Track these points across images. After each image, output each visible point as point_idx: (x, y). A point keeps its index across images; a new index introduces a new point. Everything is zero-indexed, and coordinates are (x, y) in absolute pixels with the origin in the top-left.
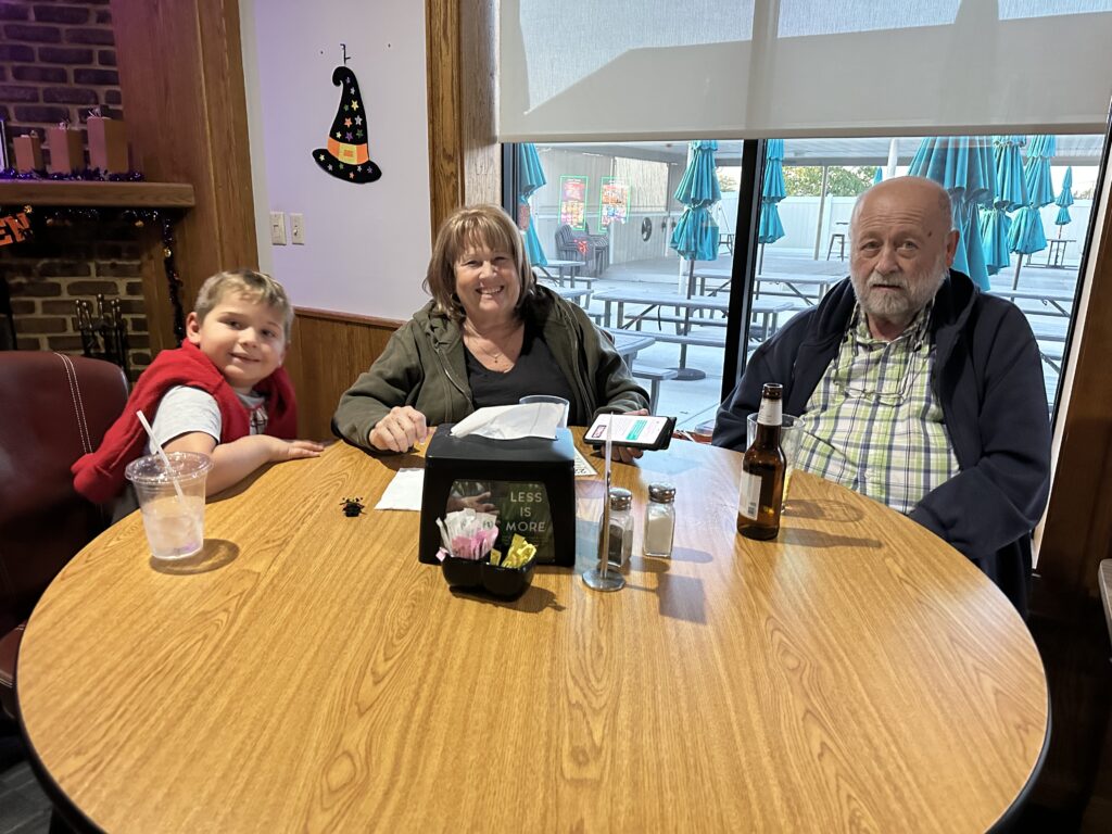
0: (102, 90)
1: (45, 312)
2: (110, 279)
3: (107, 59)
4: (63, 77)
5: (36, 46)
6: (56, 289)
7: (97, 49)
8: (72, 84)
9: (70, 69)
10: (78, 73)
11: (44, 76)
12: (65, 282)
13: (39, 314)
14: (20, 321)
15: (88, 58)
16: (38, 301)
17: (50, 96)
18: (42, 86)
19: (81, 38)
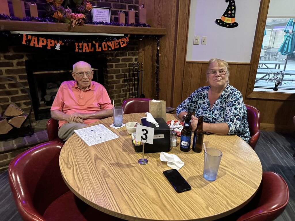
1: (115, 68)
2: (131, 57)
6: (118, 60)
12: (121, 58)
13: (114, 68)
14: (109, 70)
16: (114, 64)
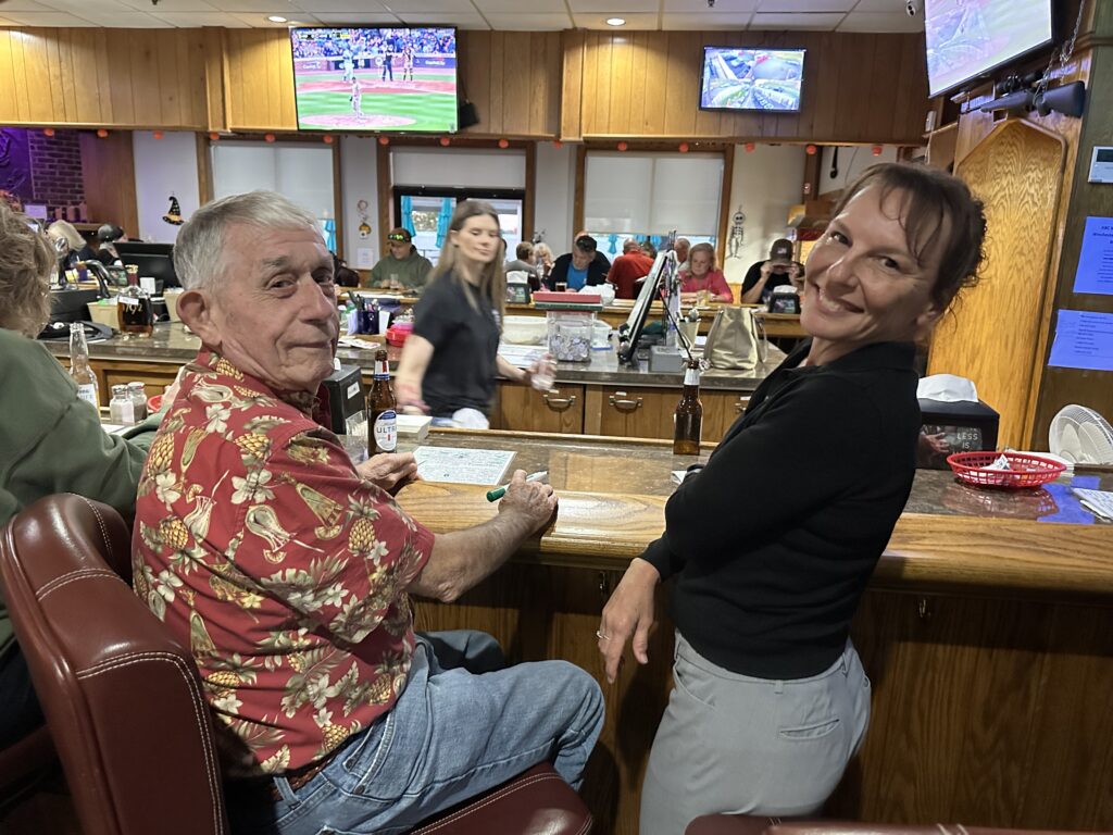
0: (79, 195)
3: (80, 186)
4: (66, 191)
5: (58, 183)
7: (77, 184)
8: (69, 194)
9: (69, 189)
10: (71, 191)
11: (60, 191)
15: (74, 186)
17: (61, 197)
18: (59, 194)
19: (73, 180)
